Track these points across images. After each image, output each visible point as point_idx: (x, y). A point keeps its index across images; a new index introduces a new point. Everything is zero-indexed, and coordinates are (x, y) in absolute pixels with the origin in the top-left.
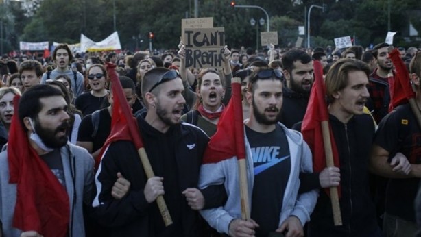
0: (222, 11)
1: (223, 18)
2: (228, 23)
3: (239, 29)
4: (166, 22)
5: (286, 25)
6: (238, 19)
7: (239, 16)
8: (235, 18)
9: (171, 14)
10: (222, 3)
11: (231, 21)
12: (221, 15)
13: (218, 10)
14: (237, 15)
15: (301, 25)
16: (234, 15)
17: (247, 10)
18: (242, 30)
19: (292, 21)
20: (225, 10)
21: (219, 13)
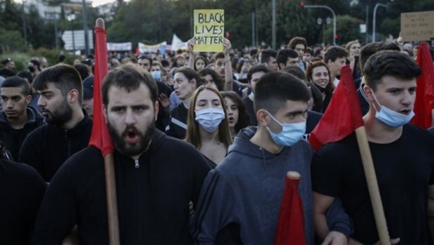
0: (286, 12)
1: (287, 19)
2: (291, 22)
3: (302, 28)
4: (234, 23)
5: (349, 24)
6: (301, 19)
7: (302, 16)
8: (298, 18)
9: (237, 15)
10: (286, 4)
11: (294, 21)
12: (285, 16)
13: (282, 11)
14: (300, 15)
15: (363, 23)
16: (297, 15)
17: (310, 10)
18: (305, 29)
19: (354, 20)
20: (288, 11)
21: (283, 13)
